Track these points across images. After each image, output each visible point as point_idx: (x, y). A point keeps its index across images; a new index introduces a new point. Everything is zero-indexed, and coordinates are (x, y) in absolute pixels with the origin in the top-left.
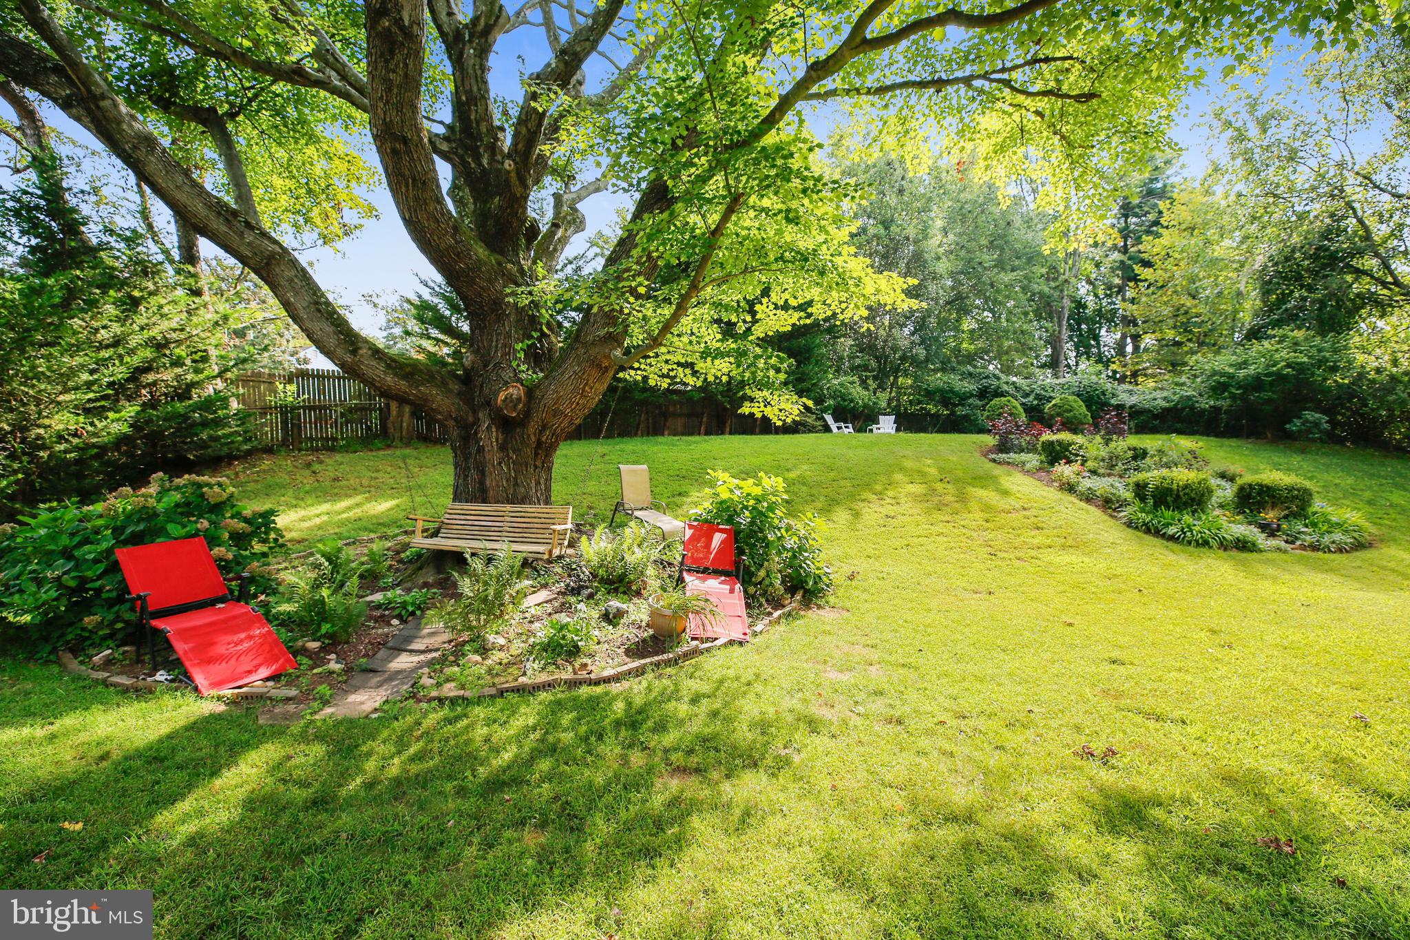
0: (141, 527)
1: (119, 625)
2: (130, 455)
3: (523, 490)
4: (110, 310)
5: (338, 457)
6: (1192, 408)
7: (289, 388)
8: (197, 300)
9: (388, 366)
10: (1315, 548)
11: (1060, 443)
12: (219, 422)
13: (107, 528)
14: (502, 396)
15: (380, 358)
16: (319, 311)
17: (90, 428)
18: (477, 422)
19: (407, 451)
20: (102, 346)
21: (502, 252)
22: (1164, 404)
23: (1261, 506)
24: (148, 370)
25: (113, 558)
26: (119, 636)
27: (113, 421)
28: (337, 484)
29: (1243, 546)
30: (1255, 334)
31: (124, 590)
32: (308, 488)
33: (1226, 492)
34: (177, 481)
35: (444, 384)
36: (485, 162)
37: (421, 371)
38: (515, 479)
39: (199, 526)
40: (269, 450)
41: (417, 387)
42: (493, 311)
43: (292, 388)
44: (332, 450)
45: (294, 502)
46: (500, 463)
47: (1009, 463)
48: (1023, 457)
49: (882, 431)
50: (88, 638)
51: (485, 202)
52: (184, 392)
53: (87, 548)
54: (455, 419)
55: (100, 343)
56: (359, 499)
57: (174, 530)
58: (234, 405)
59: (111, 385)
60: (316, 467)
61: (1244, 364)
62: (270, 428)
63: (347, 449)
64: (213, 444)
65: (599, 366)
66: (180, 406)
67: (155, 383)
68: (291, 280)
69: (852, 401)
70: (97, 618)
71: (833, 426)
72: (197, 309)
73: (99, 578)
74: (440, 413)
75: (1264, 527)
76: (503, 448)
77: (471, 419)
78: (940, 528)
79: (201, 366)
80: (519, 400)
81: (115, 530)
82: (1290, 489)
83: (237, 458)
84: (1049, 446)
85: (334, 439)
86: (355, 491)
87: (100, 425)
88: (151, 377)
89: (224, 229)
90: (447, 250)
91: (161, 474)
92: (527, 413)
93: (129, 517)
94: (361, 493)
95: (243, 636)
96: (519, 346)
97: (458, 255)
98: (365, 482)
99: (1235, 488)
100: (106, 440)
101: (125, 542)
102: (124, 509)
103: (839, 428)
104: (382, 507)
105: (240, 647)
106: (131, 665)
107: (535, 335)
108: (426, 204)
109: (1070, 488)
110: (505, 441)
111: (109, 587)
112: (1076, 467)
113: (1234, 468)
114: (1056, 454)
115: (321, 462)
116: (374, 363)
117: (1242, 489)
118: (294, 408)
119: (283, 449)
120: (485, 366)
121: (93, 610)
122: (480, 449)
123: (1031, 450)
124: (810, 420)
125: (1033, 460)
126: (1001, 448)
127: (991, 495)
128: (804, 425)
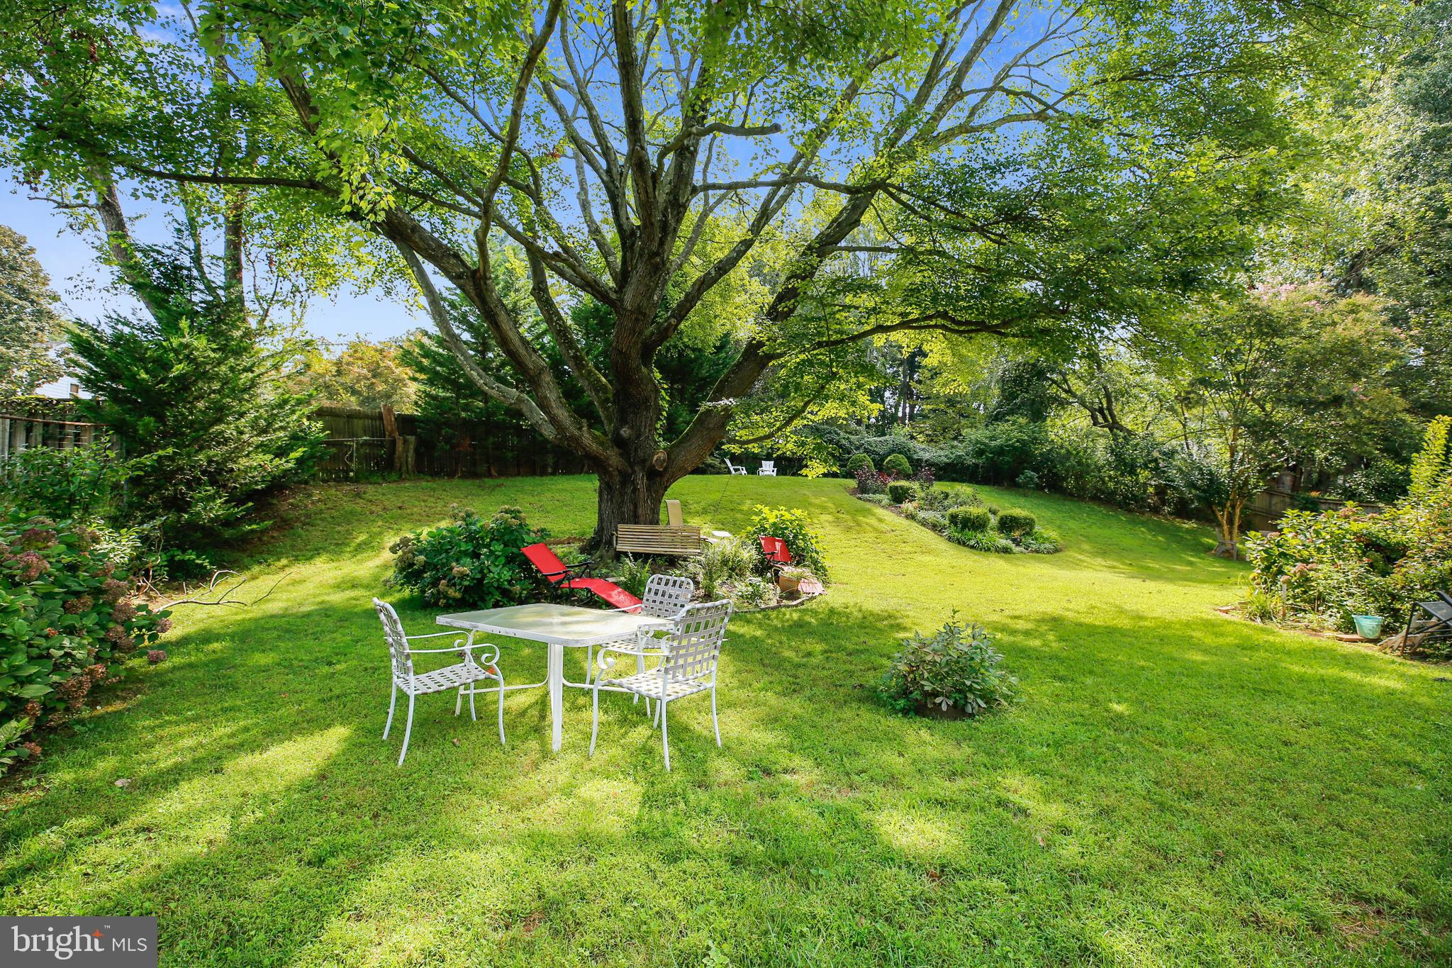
6: (963, 464)
10: (1037, 551)
11: (902, 487)
14: (655, 458)
22: (946, 460)
23: (1010, 529)
29: (1006, 550)
30: (997, 417)
33: (994, 521)
47: (868, 501)
48: (878, 496)
49: (767, 473)
61: (993, 438)
71: (731, 469)
75: (1014, 540)
77: (630, 471)
78: (852, 543)
80: (664, 460)
82: (1025, 519)
84: (894, 490)
85: (348, 471)
92: (666, 468)
99: (998, 518)
103: (737, 471)
109: (911, 517)
110: (649, 485)
112: (915, 504)
113: (995, 507)
114: (899, 497)
117: (1002, 518)
120: (638, 437)
122: (635, 490)
123: (883, 492)
124: (717, 462)
125: (885, 499)
126: (863, 489)
127: (873, 521)
128: (713, 466)
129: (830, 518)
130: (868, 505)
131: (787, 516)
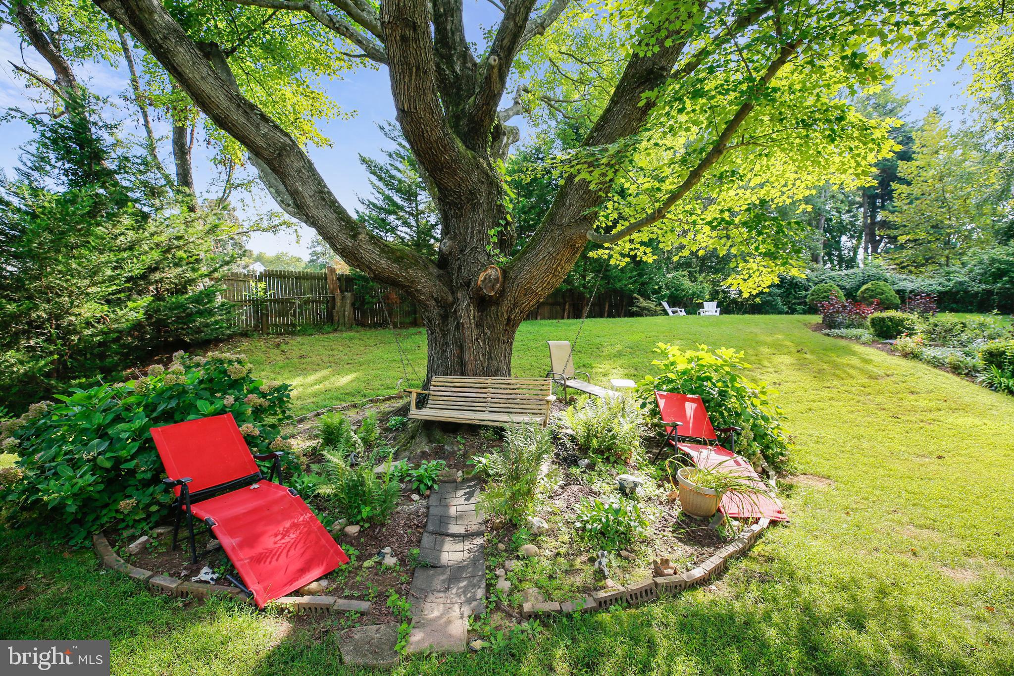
0: (173, 404)
1: (154, 508)
2: (141, 339)
3: (495, 363)
4: (126, 221)
5: (299, 339)
7: (259, 285)
8: (192, 214)
9: (382, 251)
11: (891, 319)
12: (210, 313)
13: (139, 404)
14: (482, 277)
15: (375, 243)
16: (323, 199)
17: (112, 316)
18: (456, 300)
19: (352, 334)
20: (120, 250)
21: (473, 149)
22: (940, 288)
24: (156, 269)
25: (146, 435)
26: (154, 519)
27: (131, 310)
28: (303, 360)
31: (159, 470)
32: (281, 364)
34: (197, 359)
35: (426, 267)
36: (458, 68)
37: (407, 255)
38: (489, 353)
39: (225, 402)
40: (245, 335)
41: (406, 270)
42: (469, 200)
43: (262, 285)
44: (293, 333)
45: (273, 376)
46: (477, 339)
47: (842, 337)
48: (855, 332)
49: (707, 313)
50: (123, 520)
51: (458, 105)
52: (180, 289)
53: (121, 426)
54: (436, 300)
55: (119, 247)
56: (325, 372)
57: (204, 406)
58: (219, 299)
59: (129, 280)
60: (283, 347)
62: (244, 316)
63: (304, 332)
64: (205, 329)
65: (573, 247)
66: (182, 299)
67: (161, 280)
68: (299, 171)
69: (683, 290)
70: (132, 501)
71: (669, 311)
72: (193, 221)
73: (133, 457)
74: (423, 294)
76: (479, 325)
77: (451, 299)
78: (824, 394)
79: (196, 266)
80: (497, 280)
81: (146, 407)
83: (222, 341)
84: (878, 323)
85: (294, 325)
86: (318, 367)
87: (120, 313)
88: (157, 276)
89: (242, 120)
90: (436, 141)
91: (181, 352)
92: (502, 293)
93: (161, 394)
94: (324, 368)
95: (287, 524)
96: (492, 232)
97: (445, 148)
98: (326, 360)
100: (124, 325)
101: (156, 420)
102: (155, 386)
103: (674, 312)
104: (345, 380)
105: (287, 539)
106: (167, 553)
107: (503, 222)
108: (425, 94)
109: (912, 356)
110: (481, 318)
111: (143, 468)
112: (916, 339)
115: (287, 343)
116: (370, 247)
118: (263, 301)
119: (256, 334)
120: (462, 251)
121: (128, 491)
122: (459, 326)
123: (860, 326)
124: (652, 305)
125: (866, 334)
126: (830, 324)
127: (855, 361)
128: (648, 310)
129: (787, 359)
130: (843, 342)
131: (708, 359)
